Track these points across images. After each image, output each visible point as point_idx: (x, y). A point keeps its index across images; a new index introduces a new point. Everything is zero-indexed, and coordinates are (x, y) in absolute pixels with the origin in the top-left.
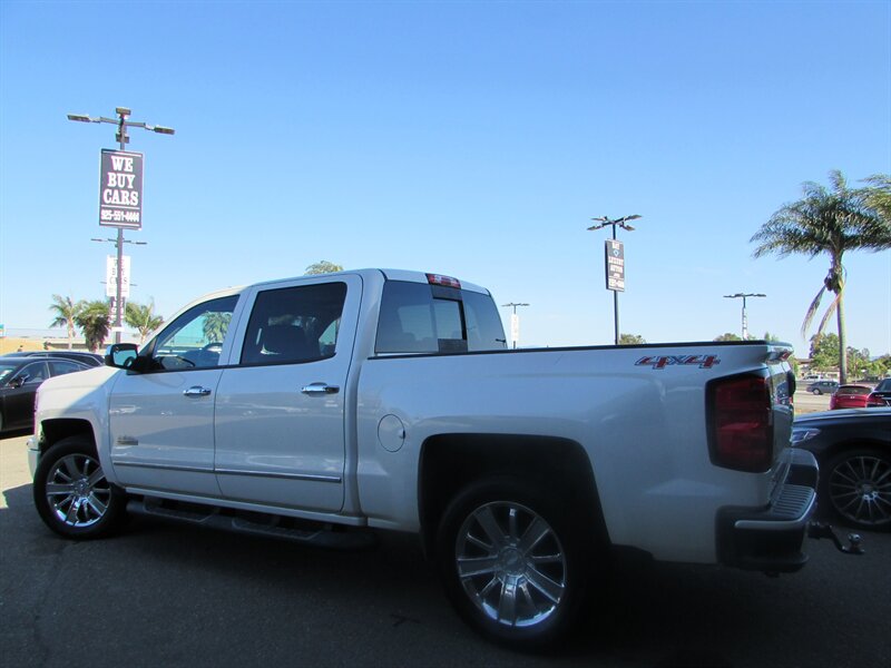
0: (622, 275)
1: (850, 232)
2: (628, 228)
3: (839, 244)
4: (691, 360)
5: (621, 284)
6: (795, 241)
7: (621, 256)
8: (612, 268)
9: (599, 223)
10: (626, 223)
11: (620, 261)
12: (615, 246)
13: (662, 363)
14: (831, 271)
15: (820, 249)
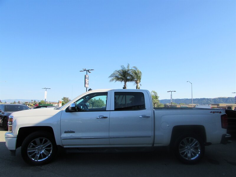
0: (88, 84)
1: (128, 78)
2: (90, 72)
3: (126, 80)
4: (218, 112)
5: (88, 86)
6: (118, 79)
7: (88, 79)
8: (86, 82)
9: (83, 70)
10: (89, 71)
11: (88, 80)
12: (87, 76)
13: (214, 112)
14: (124, 86)
15: (122, 81)
